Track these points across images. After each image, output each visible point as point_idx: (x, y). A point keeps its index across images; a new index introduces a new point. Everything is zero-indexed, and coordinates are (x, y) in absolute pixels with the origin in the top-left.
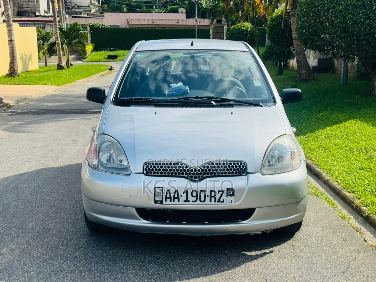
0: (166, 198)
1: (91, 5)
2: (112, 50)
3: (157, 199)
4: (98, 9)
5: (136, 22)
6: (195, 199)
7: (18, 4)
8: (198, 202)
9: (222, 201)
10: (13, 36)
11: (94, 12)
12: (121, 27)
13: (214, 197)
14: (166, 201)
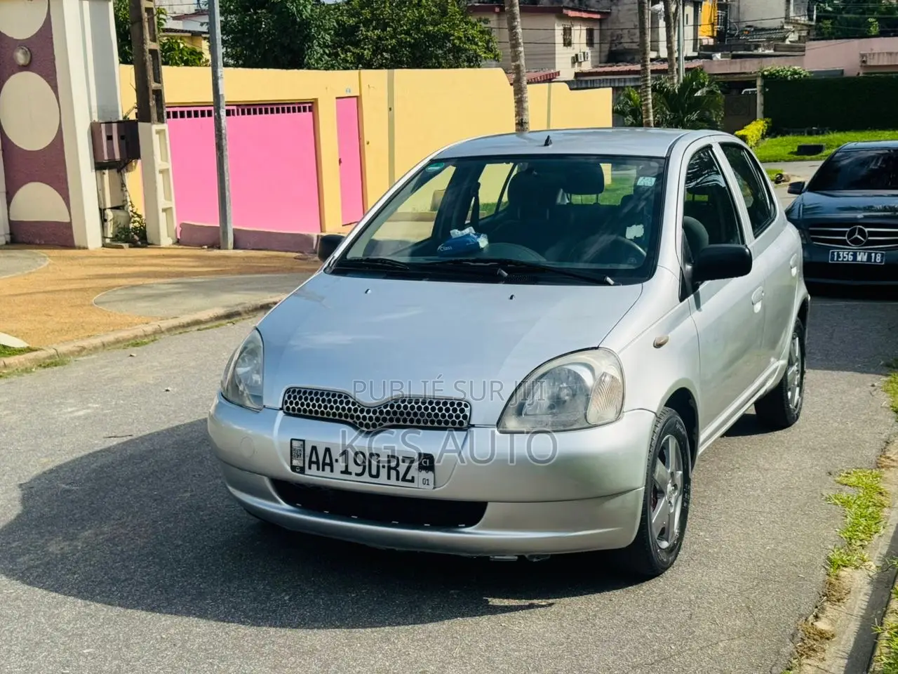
0: (311, 462)
1: (788, 23)
2: (814, 132)
3: (295, 462)
4: (806, 32)
5: (884, 61)
6: (359, 470)
7: (612, 35)
8: (366, 477)
9: (410, 478)
10: (526, 113)
11: (792, 40)
12: (847, 74)
13: (395, 468)
14: (310, 468)
